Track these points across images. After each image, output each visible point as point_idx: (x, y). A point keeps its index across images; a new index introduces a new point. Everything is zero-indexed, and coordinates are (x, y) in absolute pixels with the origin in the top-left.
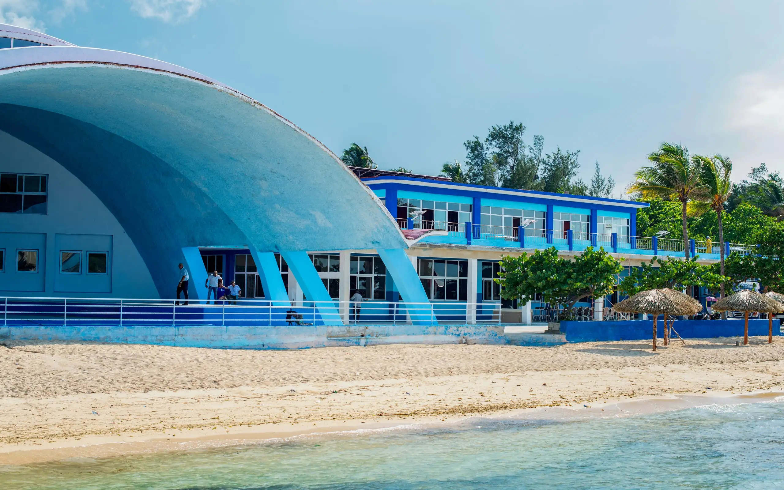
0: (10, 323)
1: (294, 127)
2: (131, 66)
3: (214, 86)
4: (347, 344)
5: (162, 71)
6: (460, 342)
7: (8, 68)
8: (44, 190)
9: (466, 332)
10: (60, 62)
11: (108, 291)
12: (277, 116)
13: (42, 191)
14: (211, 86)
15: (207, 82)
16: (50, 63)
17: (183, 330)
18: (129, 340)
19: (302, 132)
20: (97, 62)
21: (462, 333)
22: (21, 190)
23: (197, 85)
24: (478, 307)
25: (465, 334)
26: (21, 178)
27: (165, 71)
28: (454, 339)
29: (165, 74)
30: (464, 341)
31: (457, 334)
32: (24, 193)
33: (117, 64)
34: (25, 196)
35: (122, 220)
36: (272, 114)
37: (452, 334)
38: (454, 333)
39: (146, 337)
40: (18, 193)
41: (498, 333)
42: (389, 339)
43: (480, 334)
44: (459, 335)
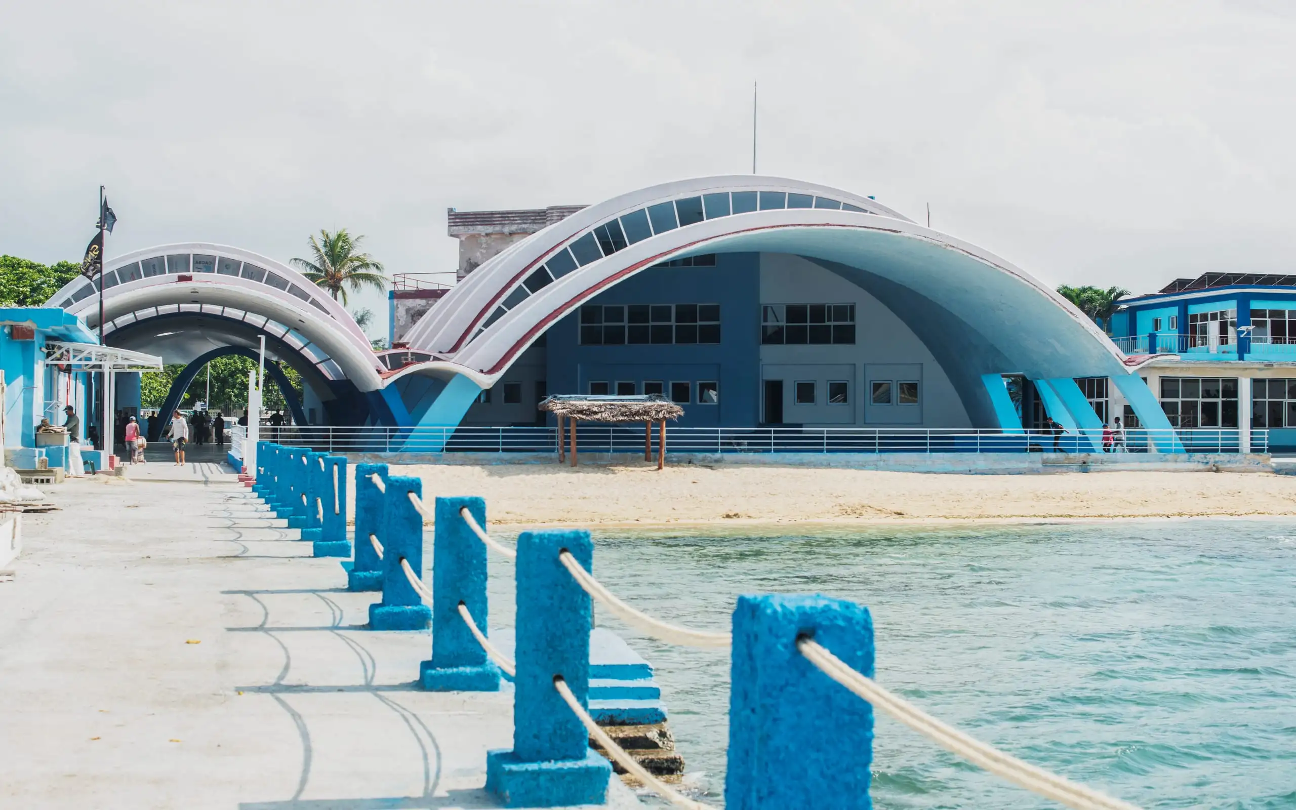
0: (723, 451)
1: (989, 264)
2: (818, 225)
3: (902, 234)
4: (1066, 471)
5: (849, 226)
6: (1209, 470)
7: (707, 239)
8: (852, 319)
9: (1217, 460)
10: (753, 230)
11: (867, 422)
12: (970, 256)
13: (851, 321)
14: (899, 234)
15: (895, 231)
16: (743, 231)
17: (885, 456)
18: (832, 464)
19: (998, 268)
20: (787, 226)
21: (1212, 460)
22: (829, 320)
23: (886, 235)
24: (1252, 433)
25: (1216, 462)
26: (829, 307)
27: (852, 226)
28: (1201, 466)
29: (853, 228)
30: (1214, 468)
31: (1205, 461)
32: (832, 323)
33: (805, 225)
34: (834, 326)
35: (931, 348)
36: (965, 254)
37: (1199, 462)
38: (1201, 460)
39: (849, 462)
40: (827, 323)
41: (1261, 461)
42: (1118, 466)
43: (1236, 463)
44: (1207, 463)
